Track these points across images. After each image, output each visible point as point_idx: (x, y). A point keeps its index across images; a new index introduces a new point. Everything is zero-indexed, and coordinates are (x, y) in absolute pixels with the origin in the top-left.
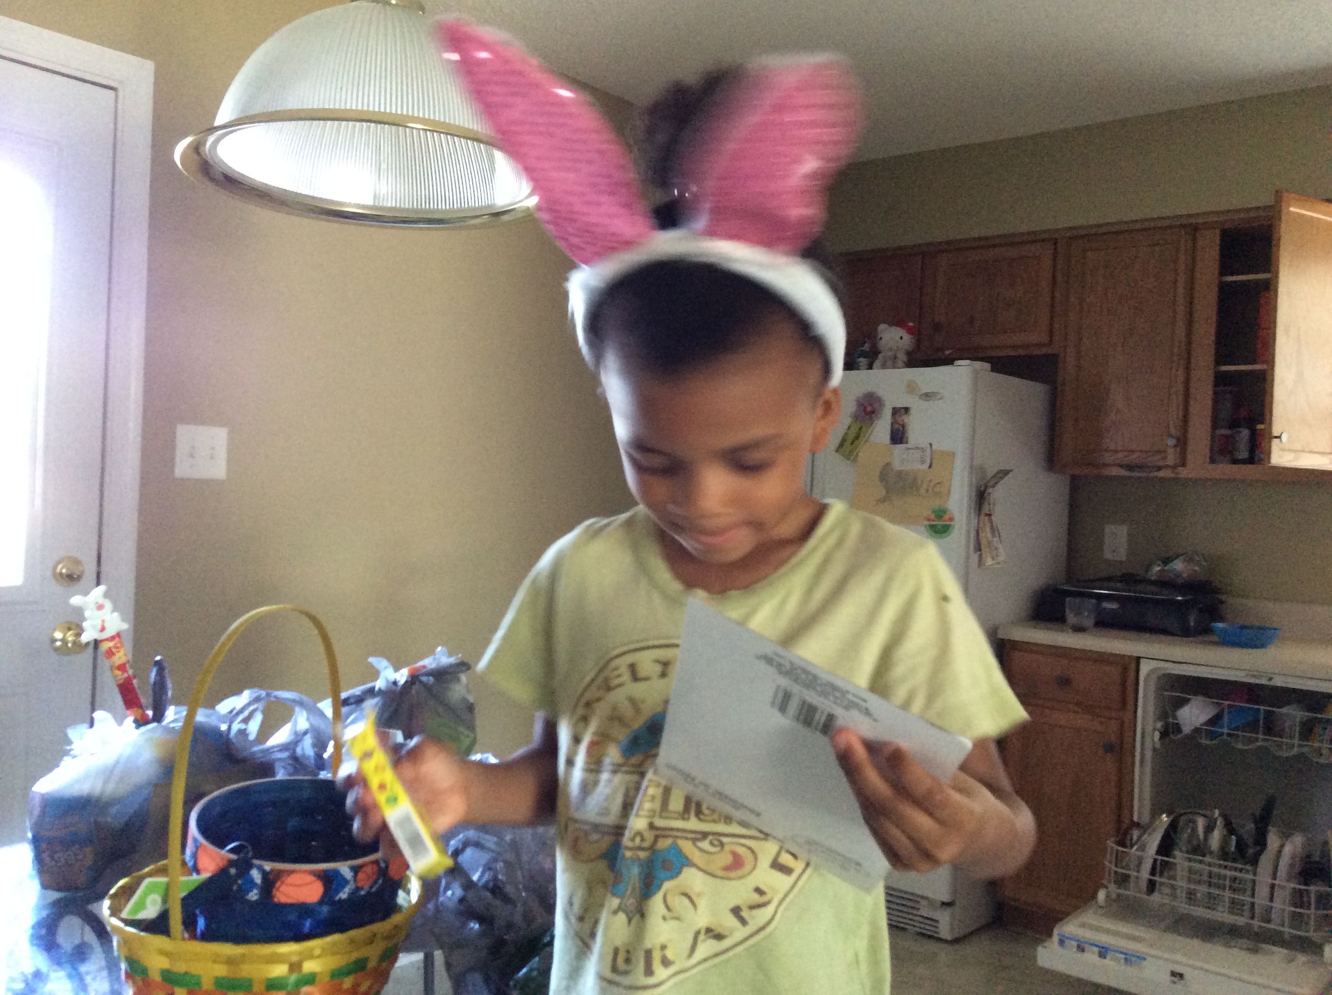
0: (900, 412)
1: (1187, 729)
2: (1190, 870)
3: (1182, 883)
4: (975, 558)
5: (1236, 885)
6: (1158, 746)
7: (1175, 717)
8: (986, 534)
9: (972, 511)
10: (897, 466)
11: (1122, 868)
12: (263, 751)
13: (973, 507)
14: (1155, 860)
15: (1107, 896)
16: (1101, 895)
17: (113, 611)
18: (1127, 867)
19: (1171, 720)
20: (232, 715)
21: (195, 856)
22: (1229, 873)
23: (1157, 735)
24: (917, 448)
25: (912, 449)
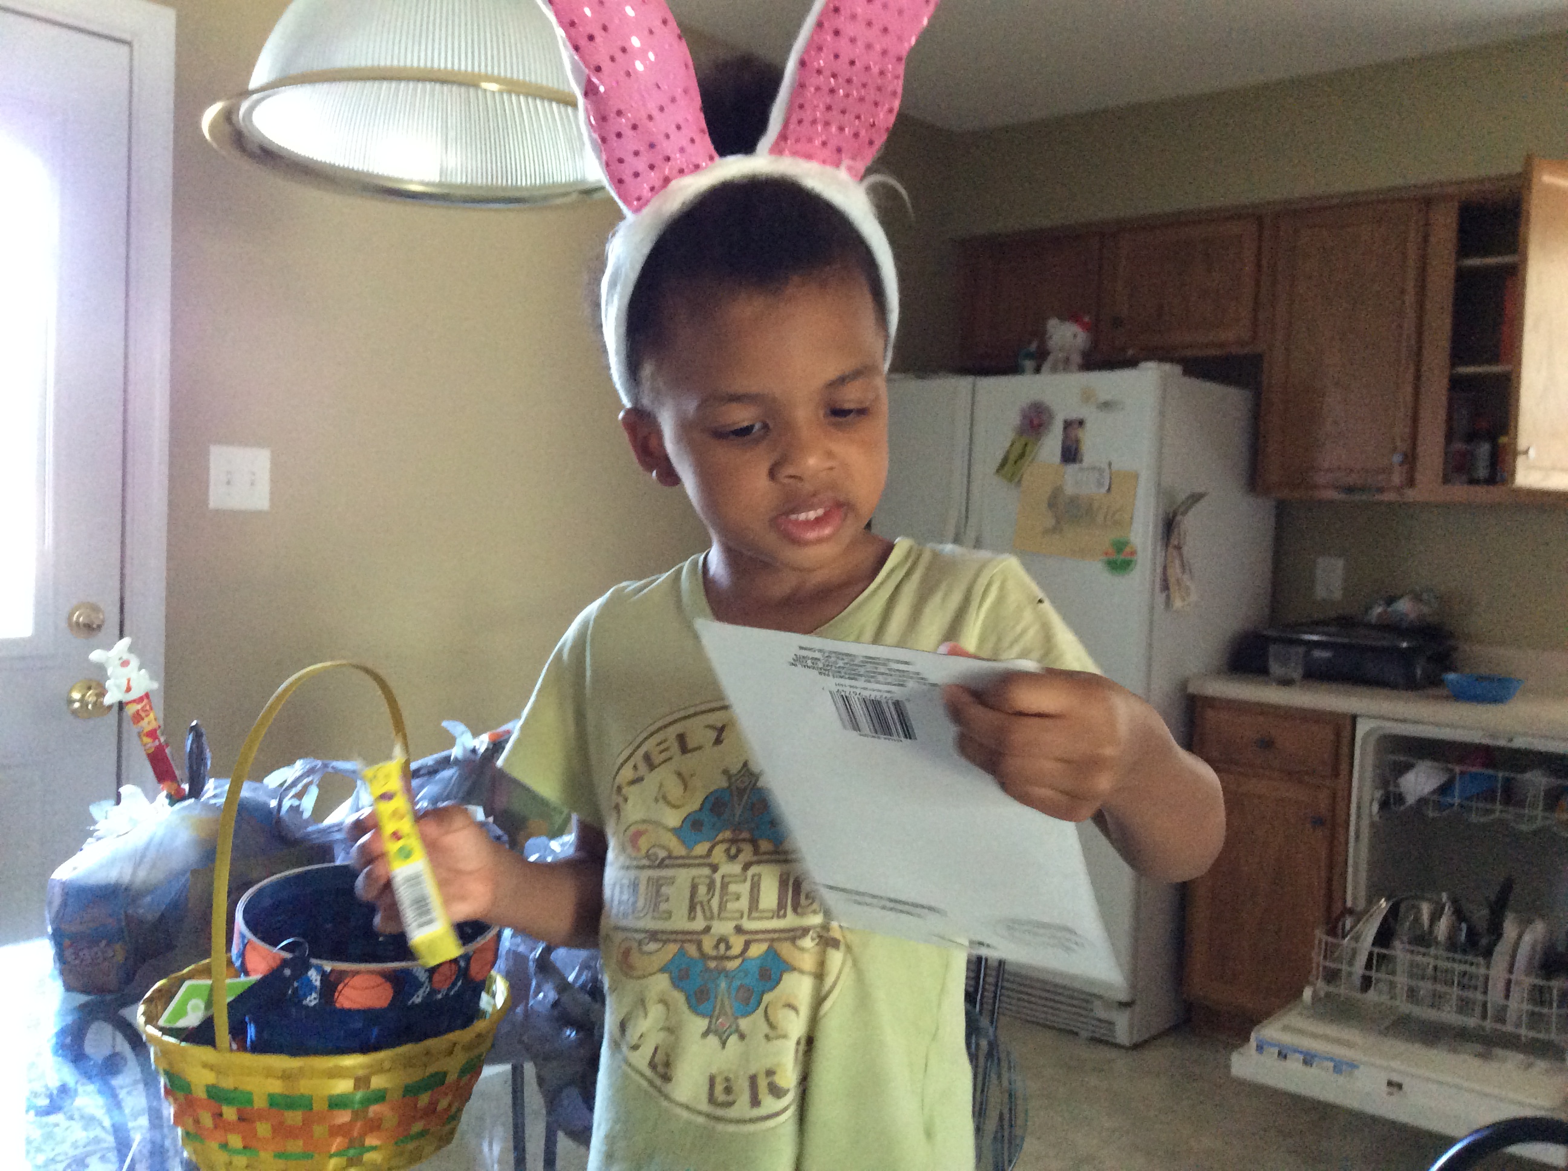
0: (1073, 426)
1: (1411, 800)
2: (1412, 964)
3: (1402, 980)
4: (1160, 598)
5: (1466, 982)
6: (1376, 819)
7: (1397, 786)
8: (1175, 571)
9: (1159, 543)
10: (1070, 490)
11: (1334, 961)
12: (321, 831)
13: (1160, 537)
14: (1371, 954)
15: (1315, 995)
16: (1307, 993)
17: (140, 669)
18: (1339, 960)
19: (1391, 788)
20: (283, 790)
21: (242, 955)
22: (1459, 968)
23: (1375, 807)
24: (1094, 468)
25: (1088, 469)
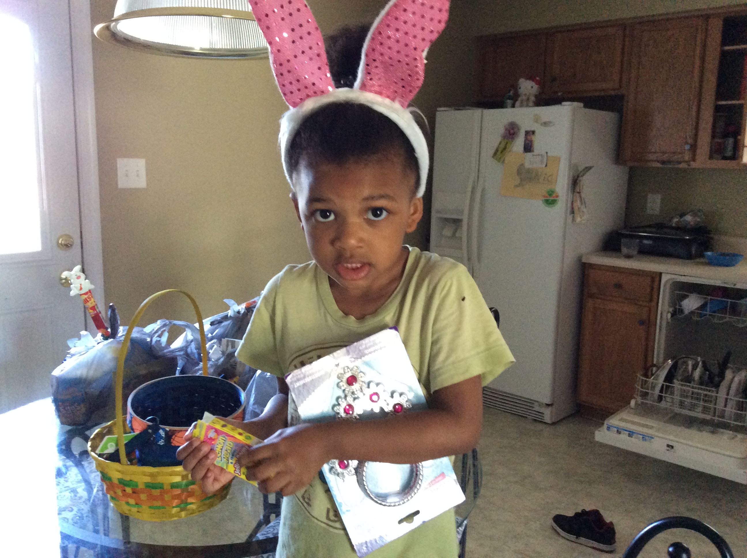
0: (529, 133)
1: (686, 312)
2: (682, 390)
3: (677, 397)
4: (570, 218)
5: (706, 399)
6: (670, 320)
7: (681, 306)
8: (577, 204)
9: (569, 192)
10: (527, 165)
11: (645, 388)
12: (170, 352)
13: (570, 189)
14: (663, 385)
15: (636, 403)
16: (633, 403)
17: (85, 279)
18: (648, 388)
19: (677, 307)
22: (703, 392)
23: (669, 315)
24: (539, 155)
25: (536, 155)
